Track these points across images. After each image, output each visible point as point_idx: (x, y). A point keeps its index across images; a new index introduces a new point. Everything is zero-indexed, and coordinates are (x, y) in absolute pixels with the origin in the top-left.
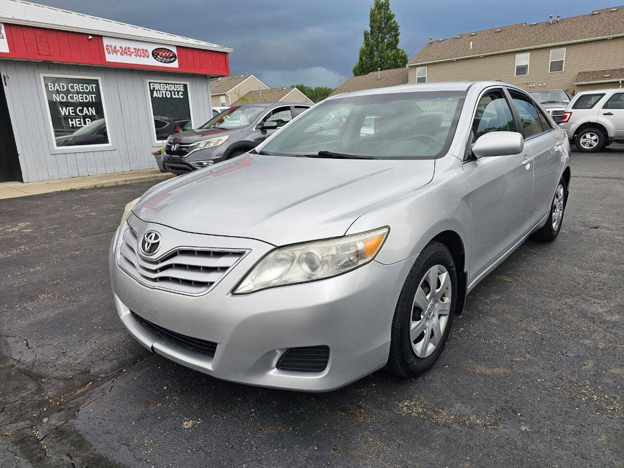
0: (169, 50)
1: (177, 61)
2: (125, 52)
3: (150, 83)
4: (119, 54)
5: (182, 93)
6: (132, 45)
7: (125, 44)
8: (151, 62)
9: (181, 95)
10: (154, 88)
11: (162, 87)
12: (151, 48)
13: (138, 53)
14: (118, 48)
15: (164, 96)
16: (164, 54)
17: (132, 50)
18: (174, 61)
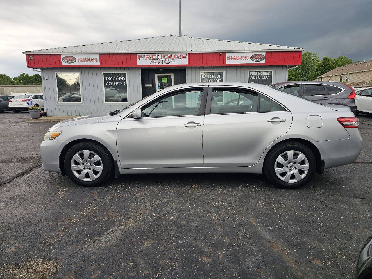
0: (261, 55)
1: (265, 60)
2: (236, 58)
3: (249, 72)
4: (233, 60)
5: (268, 76)
6: (240, 55)
7: (236, 55)
8: (250, 62)
9: (267, 77)
10: (251, 75)
11: (256, 74)
12: (250, 55)
13: (243, 58)
14: (233, 57)
15: (257, 78)
16: (257, 57)
17: (240, 57)
18: (263, 60)
